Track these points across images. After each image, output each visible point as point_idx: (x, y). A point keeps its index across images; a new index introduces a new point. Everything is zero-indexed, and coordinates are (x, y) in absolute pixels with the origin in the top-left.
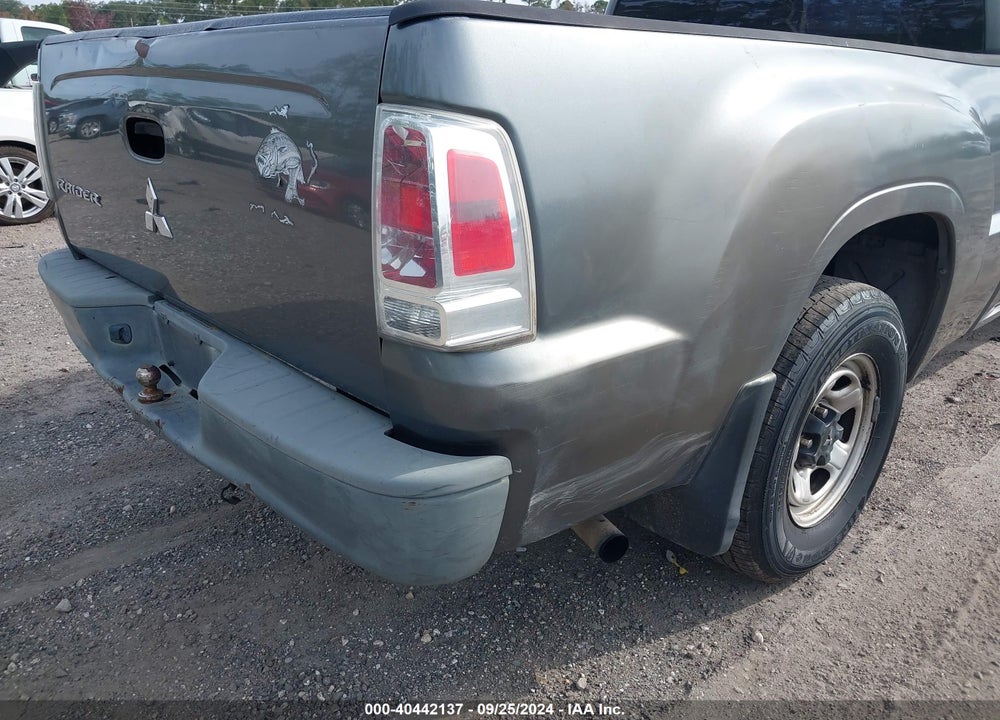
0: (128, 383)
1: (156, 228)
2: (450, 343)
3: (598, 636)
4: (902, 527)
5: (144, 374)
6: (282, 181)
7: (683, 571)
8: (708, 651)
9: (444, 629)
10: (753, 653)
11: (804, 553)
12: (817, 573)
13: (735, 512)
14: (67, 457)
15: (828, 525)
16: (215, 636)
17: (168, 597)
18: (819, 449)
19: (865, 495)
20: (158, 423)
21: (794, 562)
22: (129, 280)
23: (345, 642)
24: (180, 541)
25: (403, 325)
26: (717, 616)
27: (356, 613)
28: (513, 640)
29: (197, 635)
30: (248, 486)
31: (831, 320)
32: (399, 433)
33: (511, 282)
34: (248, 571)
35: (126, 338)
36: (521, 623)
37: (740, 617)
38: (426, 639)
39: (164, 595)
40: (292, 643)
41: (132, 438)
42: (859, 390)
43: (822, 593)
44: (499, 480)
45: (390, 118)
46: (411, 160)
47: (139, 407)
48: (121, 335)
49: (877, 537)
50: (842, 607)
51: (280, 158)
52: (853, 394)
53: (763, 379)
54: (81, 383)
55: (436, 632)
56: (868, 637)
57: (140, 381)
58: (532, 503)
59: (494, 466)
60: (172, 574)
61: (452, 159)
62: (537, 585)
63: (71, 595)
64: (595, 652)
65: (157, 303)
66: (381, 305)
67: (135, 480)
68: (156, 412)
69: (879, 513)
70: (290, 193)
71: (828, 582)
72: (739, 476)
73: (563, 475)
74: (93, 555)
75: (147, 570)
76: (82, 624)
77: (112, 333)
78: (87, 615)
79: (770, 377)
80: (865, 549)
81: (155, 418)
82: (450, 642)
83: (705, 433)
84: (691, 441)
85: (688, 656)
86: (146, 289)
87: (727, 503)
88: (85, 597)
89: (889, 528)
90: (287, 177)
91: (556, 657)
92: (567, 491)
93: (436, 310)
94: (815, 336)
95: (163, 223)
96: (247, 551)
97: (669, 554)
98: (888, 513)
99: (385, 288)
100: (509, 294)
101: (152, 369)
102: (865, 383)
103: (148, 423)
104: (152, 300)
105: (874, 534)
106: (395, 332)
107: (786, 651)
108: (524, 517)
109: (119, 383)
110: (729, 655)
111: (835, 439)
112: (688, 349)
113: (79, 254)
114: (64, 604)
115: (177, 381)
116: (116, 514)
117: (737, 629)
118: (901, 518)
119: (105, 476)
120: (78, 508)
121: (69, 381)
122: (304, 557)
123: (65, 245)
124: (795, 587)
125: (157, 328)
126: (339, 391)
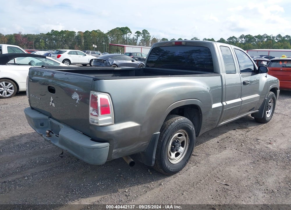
0: (44, 134)
1: (52, 105)
2: (100, 125)
3: (131, 184)
4: (198, 166)
5: (48, 132)
6: (76, 100)
7: (151, 173)
8: (152, 186)
9: (102, 182)
10: (161, 187)
11: (173, 169)
12: (178, 174)
13: (154, 157)
14: (24, 152)
15: (179, 164)
16: (57, 183)
17: (47, 177)
18: (175, 148)
19: (188, 158)
20: (50, 140)
21: (170, 170)
22: (44, 114)
23: (82, 185)
24: (49, 168)
25: (93, 122)
26: (155, 181)
27: (85, 180)
28: (115, 184)
29: (53, 183)
30: (67, 150)
31: (174, 123)
32: (92, 140)
33: (110, 116)
34: (63, 173)
35: (43, 125)
36: (117, 182)
37: (160, 181)
38: (98, 184)
39: (46, 177)
40: (72, 185)
41: (38, 148)
42: (184, 137)
43: (177, 177)
44: (107, 147)
45: (92, 93)
46: (95, 98)
47: (46, 138)
48: (42, 125)
49: (192, 168)
50: (180, 180)
51: (76, 96)
52: (183, 138)
53: (157, 133)
54: (25, 137)
55: (100, 183)
56: (183, 184)
57: (47, 133)
58: (113, 151)
59: (107, 144)
60: (48, 173)
61: (101, 99)
62: (121, 176)
63: (27, 177)
64: (130, 186)
65: (50, 119)
66: (90, 119)
67: (39, 156)
68: (49, 139)
69: (194, 164)
70: (77, 102)
71: (179, 176)
72: (154, 150)
73: (119, 147)
74: (31, 170)
75: (43, 173)
76: (30, 182)
77: (40, 124)
78: (31, 180)
79: (159, 133)
80: (189, 170)
81: (49, 140)
82: (103, 185)
83: (147, 142)
84: (145, 143)
85: (148, 187)
86: (48, 116)
87: (152, 155)
88: (30, 177)
89: (195, 166)
90: (77, 99)
91: (123, 187)
92: (120, 150)
93: (98, 120)
94: (170, 126)
95: (53, 105)
96: (63, 169)
97: (149, 170)
98: (196, 164)
99: (91, 117)
100: (110, 118)
101: (49, 131)
102: (186, 136)
103: (48, 141)
104: (49, 118)
105: (191, 167)
106: (92, 123)
107: (167, 187)
108: (112, 154)
109: (41, 134)
110: (156, 187)
111: (179, 146)
112: (141, 127)
113: (32, 108)
114: (26, 178)
115: (53, 134)
116: (36, 163)
117: (159, 183)
118: (198, 165)
119: (32, 156)
120: (27, 162)
121: (22, 136)
122: (75, 170)
123: (30, 107)
124: (172, 176)
125: (49, 123)
126: (83, 134)
